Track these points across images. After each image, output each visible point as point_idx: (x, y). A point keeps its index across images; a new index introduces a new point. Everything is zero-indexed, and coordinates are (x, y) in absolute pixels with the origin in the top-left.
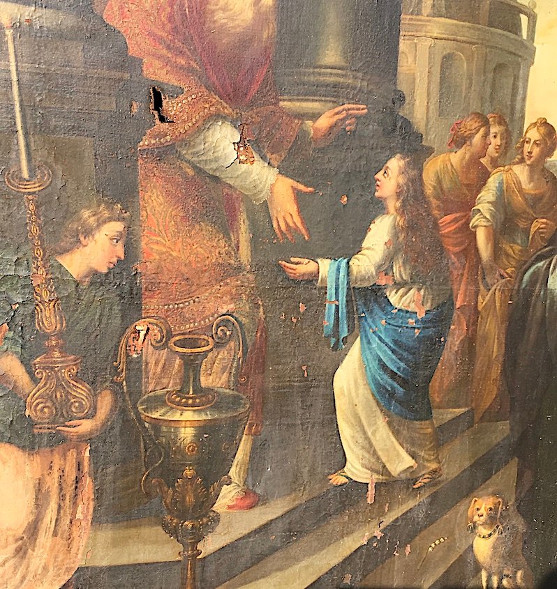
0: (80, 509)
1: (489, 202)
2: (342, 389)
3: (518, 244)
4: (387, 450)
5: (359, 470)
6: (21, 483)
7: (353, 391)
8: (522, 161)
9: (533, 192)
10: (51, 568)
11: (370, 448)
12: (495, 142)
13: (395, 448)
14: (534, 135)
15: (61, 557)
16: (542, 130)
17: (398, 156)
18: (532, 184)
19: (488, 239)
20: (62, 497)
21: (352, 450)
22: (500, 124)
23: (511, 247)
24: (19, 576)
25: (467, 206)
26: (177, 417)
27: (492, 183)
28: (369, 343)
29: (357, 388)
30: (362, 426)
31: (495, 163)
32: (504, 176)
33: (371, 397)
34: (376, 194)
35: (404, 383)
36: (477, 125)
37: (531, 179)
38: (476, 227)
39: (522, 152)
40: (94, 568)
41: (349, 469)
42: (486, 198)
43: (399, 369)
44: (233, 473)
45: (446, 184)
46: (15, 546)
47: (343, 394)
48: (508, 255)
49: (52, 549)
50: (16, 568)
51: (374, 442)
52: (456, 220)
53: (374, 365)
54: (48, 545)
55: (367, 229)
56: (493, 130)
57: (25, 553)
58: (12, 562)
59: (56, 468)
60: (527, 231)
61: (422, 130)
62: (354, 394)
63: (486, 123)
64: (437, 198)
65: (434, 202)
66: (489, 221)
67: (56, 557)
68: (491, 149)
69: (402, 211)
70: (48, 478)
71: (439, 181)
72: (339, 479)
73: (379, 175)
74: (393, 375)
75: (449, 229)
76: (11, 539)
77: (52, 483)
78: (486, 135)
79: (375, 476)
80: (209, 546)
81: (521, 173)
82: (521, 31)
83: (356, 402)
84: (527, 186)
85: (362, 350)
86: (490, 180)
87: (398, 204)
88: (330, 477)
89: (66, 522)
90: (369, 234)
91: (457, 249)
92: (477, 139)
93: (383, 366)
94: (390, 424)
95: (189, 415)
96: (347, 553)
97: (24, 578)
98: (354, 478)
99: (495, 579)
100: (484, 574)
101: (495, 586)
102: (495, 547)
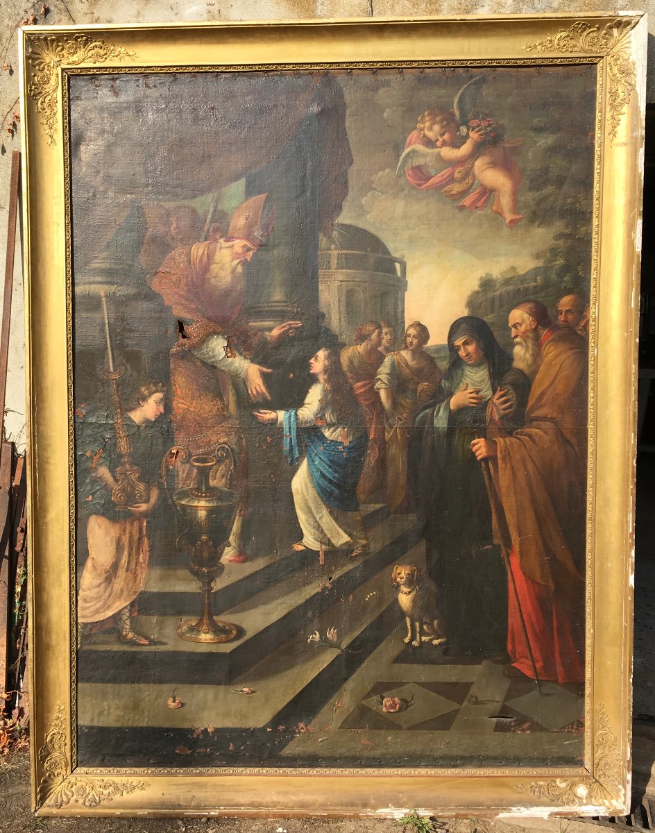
0: (141, 556)
1: (386, 374)
2: (297, 489)
3: (409, 399)
4: (331, 530)
5: (312, 542)
6: (108, 539)
7: (305, 491)
8: (406, 348)
9: (416, 366)
10: (125, 590)
11: (318, 527)
12: (386, 338)
13: (336, 530)
14: (412, 331)
15: (130, 585)
16: (418, 328)
17: (324, 349)
18: (414, 362)
19: (388, 397)
20: (131, 548)
21: (307, 529)
22: (388, 326)
23: (405, 401)
24: (107, 593)
25: (371, 376)
26: (196, 504)
27: (387, 361)
28: (313, 461)
29: (307, 490)
30: (312, 513)
31: (388, 350)
32: (395, 357)
33: (317, 495)
34: (311, 372)
35: (338, 486)
36: (373, 328)
37: (414, 358)
38: (379, 389)
39: (406, 343)
40: (150, 593)
41: (305, 540)
42: (384, 371)
43: (334, 477)
44: (231, 539)
45: (356, 363)
46: (105, 575)
47: (298, 493)
48: (403, 406)
49: (126, 579)
50: (106, 589)
51: (321, 525)
52: (364, 386)
53: (318, 474)
54: (123, 576)
55: (307, 392)
56: (384, 330)
57: (111, 580)
58: (103, 585)
59: (127, 531)
60: (415, 391)
61: (337, 333)
62: (305, 493)
63: (379, 327)
64: (351, 372)
65: (349, 375)
66: (387, 385)
67: (128, 584)
68: (384, 342)
69: (328, 381)
70: (123, 537)
71: (351, 362)
72: (298, 547)
73: (312, 361)
74: (330, 481)
75: (361, 391)
76: (103, 571)
77: (126, 540)
78: (380, 333)
79: (323, 547)
80: (218, 585)
81: (406, 355)
82: (396, 272)
83: (307, 498)
84: (411, 363)
85: (309, 465)
86: (386, 360)
87: (326, 377)
88: (294, 545)
89: (133, 563)
90: (309, 395)
91: (367, 403)
92: (374, 336)
93: (323, 476)
94: (331, 513)
95: (203, 503)
96: (308, 597)
97: (110, 595)
98: (310, 547)
99: (417, 624)
100: (408, 620)
101: (418, 629)
102: (414, 601)
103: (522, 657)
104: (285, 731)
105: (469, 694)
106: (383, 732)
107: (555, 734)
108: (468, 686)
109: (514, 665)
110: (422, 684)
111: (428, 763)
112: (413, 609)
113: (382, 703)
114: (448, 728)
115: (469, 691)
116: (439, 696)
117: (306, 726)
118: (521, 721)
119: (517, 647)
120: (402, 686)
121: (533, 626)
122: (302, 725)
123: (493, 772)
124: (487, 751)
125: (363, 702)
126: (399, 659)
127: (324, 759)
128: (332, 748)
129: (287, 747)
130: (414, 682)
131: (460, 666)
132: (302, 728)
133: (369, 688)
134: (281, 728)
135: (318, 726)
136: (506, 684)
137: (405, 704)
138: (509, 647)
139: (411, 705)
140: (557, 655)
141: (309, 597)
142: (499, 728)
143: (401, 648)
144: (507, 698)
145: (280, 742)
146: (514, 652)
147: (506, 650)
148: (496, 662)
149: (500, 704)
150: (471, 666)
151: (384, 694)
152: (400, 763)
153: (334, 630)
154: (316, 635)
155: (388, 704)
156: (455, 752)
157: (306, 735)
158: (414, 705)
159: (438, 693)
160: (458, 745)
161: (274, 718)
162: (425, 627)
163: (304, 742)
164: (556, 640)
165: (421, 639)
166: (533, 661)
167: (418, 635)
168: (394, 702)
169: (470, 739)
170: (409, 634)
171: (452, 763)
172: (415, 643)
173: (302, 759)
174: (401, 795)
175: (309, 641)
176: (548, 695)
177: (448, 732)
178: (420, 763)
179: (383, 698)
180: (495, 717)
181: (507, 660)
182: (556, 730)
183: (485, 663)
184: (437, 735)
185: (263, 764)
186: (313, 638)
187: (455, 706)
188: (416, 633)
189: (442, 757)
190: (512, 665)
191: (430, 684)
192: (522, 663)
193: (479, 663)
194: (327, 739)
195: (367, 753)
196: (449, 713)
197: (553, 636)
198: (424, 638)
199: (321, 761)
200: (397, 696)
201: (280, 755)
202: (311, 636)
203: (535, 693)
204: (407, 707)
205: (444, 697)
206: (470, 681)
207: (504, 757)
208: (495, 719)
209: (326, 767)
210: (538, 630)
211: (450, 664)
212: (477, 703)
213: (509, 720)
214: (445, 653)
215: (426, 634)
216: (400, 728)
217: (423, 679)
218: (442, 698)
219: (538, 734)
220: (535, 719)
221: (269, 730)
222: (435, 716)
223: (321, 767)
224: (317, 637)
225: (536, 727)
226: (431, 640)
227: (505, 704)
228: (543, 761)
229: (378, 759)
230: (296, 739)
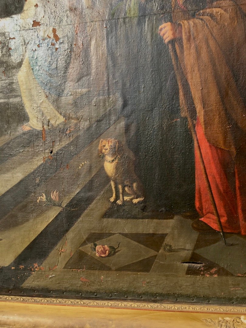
2: (22, 81)
5: (36, 123)
7: (28, 82)
13: (53, 112)
28: (33, 57)
29: (30, 81)
30: (35, 100)
33: (37, 85)
35: (53, 76)
41: (31, 123)
47: (23, 84)
53: (37, 68)
72: (26, 128)
74: (47, 73)
85: (30, 61)
93: (41, 68)
98: (35, 128)
99: (120, 187)
100: (112, 183)
101: (121, 191)
102: (117, 168)
103: (208, 213)
104: (24, 269)
105: (164, 243)
106: (97, 272)
107: (240, 278)
108: (163, 236)
109: (202, 219)
110: (126, 235)
111: (133, 298)
112: (116, 175)
113: (95, 249)
114: (148, 271)
115: (163, 241)
116: (140, 245)
117: (39, 266)
118: (209, 266)
119: (204, 204)
120: (110, 236)
121: (217, 187)
122: (36, 265)
123: (186, 308)
124: (181, 290)
125: (81, 248)
126: (106, 215)
127: (54, 291)
128: (59, 283)
129: (26, 282)
130: (120, 233)
131: (155, 221)
132: (36, 267)
133: (85, 237)
134: (22, 267)
135: (48, 266)
136: (195, 235)
137: (113, 251)
138: (197, 205)
139: (117, 252)
140: (240, 211)
141: (36, 167)
142: (190, 272)
143: (108, 206)
144: (197, 247)
145: (21, 277)
146: (201, 208)
147: (194, 207)
148: (186, 217)
149: (190, 252)
150: (165, 221)
151: (96, 242)
152: (111, 297)
153: (56, 192)
154: (43, 196)
155: (100, 250)
156: (154, 290)
157: (40, 273)
158: (121, 252)
159: (139, 242)
160: (157, 284)
161: (16, 259)
162: (126, 189)
163: (38, 278)
164: (239, 198)
165: (123, 199)
166: (218, 216)
167: (121, 195)
168: (104, 248)
169: (167, 280)
170: (114, 195)
171: (153, 299)
172: (119, 202)
173: (38, 291)
174: (111, 322)
175: (38, 201)
176: (232, 245)
177: (148, 273)
178: (127, 297)
179: (95, 245)
180: (187, 263)
181: (195, 215)
182: (240, 275)
183: (176, 217)
184: (139, 276)
185: (11, 293)
186: (41, 199)
187: (152, 253)
188: (119, 194)
189: (144, 294)
190: (200, 219)
191: (132, 234)
192: (208, 218)
193: (172, 218)
194: (55, 276)
195: (85, 288)
196: (148, 258)
197: (235, 195)
198: (126, 198)
199: (52, 293)
200: (106, 244)
201: (22, 287)
202: (40, 198)
203: (221, 243)
204: (115, 253)
205: (144, 245)
206: (165, 232)
207: (196, 296)
208: (187, 265)
209: (56, 297)
210: (221, 188)
211: (148, 218)
212: (171, 250)
213: (199, 265)
214: (144, 209)
215: (128, 195)
216: (110, 269)
217: (126, 231)
218: (142, 246)
219: (224, 278)
220: (222, 265)
221: (13, 268)
222: (137, 261)
223: (52, 297)
224: (44, 198)
225: (222, 272)
226: (132, 199)
227: (195, 252)
228: (229, 300)
229: (94, 293)
230: (32, 276)
